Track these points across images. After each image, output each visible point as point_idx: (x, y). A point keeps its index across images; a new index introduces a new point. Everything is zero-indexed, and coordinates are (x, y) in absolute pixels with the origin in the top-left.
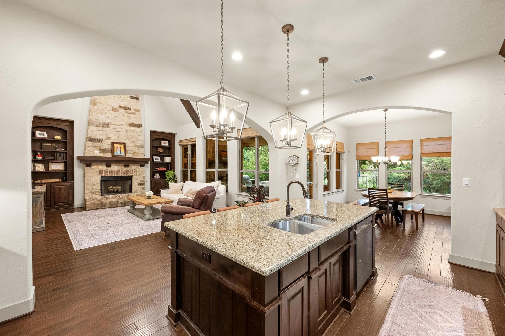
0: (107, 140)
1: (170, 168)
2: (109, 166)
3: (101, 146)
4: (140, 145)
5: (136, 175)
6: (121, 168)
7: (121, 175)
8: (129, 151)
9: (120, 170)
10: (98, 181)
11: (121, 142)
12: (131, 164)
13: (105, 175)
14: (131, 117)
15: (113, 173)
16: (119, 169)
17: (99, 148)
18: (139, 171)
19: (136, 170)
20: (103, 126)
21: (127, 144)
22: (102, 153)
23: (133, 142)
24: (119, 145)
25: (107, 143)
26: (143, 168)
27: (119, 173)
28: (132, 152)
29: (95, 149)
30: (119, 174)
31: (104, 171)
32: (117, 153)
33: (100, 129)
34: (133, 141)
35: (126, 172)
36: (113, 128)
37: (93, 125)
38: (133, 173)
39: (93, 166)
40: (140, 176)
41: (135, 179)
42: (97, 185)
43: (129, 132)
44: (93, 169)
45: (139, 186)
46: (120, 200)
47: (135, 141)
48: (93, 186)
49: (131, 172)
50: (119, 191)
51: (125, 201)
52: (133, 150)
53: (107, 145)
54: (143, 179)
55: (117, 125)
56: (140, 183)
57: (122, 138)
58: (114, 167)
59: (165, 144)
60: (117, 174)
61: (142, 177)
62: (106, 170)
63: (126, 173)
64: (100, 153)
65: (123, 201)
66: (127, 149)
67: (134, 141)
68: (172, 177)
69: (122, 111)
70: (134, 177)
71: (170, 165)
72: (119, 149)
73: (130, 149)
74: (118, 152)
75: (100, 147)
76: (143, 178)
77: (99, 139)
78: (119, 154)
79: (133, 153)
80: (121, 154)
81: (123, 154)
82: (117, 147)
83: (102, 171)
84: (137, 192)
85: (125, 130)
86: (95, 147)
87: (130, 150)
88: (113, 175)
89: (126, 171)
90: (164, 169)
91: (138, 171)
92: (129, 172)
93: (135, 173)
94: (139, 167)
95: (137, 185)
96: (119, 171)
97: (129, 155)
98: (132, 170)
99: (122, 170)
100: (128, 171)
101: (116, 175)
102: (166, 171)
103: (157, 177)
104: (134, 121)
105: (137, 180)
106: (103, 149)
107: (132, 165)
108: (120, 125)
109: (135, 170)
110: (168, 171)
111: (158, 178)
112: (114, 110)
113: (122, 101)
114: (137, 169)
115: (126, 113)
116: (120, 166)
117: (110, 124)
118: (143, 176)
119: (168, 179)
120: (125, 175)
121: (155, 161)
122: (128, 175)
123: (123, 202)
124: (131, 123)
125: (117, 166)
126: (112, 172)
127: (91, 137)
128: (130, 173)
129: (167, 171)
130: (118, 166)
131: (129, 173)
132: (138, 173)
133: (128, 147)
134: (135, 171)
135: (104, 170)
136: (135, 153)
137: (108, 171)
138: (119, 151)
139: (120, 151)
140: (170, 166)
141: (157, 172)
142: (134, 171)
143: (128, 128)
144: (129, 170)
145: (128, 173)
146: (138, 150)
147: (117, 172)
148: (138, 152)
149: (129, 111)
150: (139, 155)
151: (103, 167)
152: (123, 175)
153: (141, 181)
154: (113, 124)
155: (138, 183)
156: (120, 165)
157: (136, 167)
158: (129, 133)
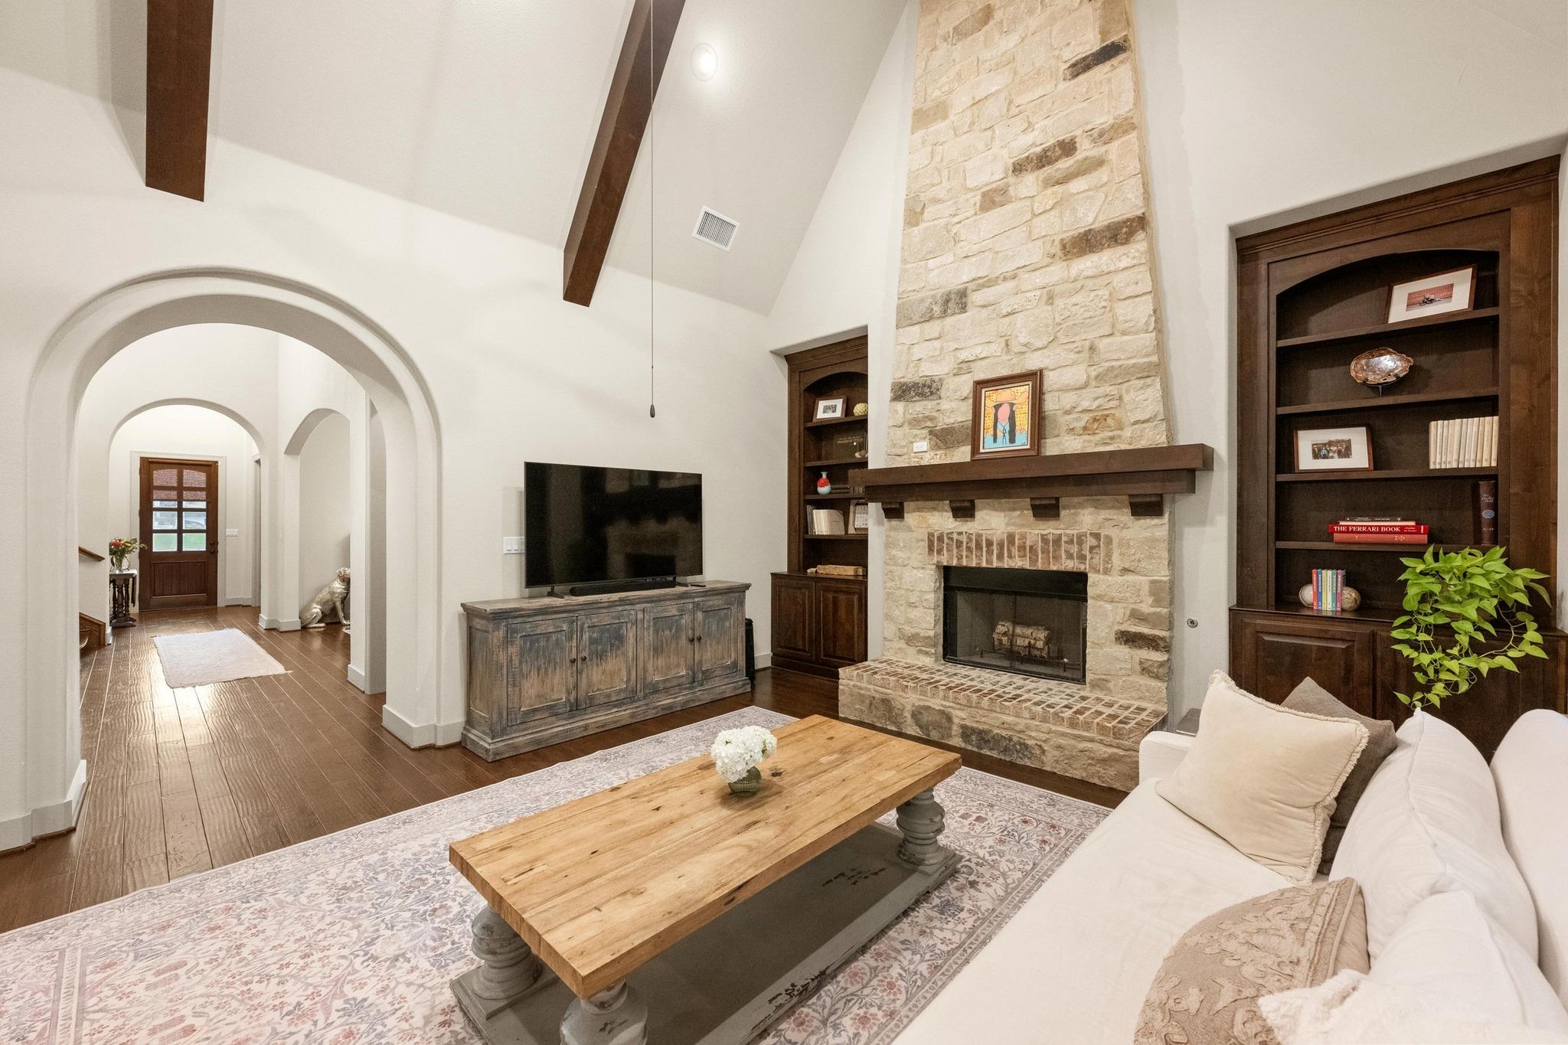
0: (957, 379)
1: (1495, 522)
2: (963, 511)
3: (935, 414)
4: (1134, 366)
5: (1106, 572)
6: (1022, 526)
7: (1019, 563)
8: (1063, 420)
9: (1017, 537)
10: (927, 588)
11: (1017, 371)
12: (1076, 500)
13: (952, 558)
14: (1074, 194)
15: (984, 553)
16: (1011, 529)
17: (929, 424)
18: (1124, 544)
19: (1107, 537)
20: (945, 311)
21: (1051, 380)
22: (939, 448)
23: (1085, 355)
24: (1005, 394)
25: (958, 393)
26: (1155, 521)
27: (1009, 551)
28: (1077, 420)
29: (916, 432)
30: (1010, 556)
31: (946, 539)
32: (995, 440)
33: (933, 328)
34: (1087, 344)
35: (1045, 551)
36: (984, 306)
37: (909, 322)
38: (1082, 558)
39: (909, 515)
40: (1130, 578)
41: (1099, 597)
42: (920, 609)
43: (1062, 295)
44: (910, 529)
45: (1124, 651)
46: (962, 714)
47: (1102, 345)
48: (910, 610)
49: (1075, 549)
50: (1038, 653)
51: (986, 727)
52: (1085, 404)
53: (954, 405)
54: (1150, 600)
55: (1005, 279)
56: (1133, 629)
57: (1024, 349)
58: (988, 518)
59: (1432, 301)
60: (1000, 557)
61: (1146, 588)
62: (955, 536)
63: (1043, 553)
64: (932, 449)
65: (975, 725)
66: (1050, 404)
67: (1092, 348)
68: (1473, 614)
69: (1030, 182)
70: (1096, 584)
71: (1495, 493)
72: (1005, 412)
73: (1068, 400)
74: (1000, 434)
75: (932, 419)
76: (1151, 593)
77: (928, 382)
78: (1002, 445)
79: (1085, 428)
80: (1012, 440)
81: (1023, 441)
82: (997, 407)
83: (940, 539)
84: (1111, 685)
85: (1038, 293)
86: (915, 422)
87: (1067, 413)
88: (984, 565)
89: (1044, 539)
90: (1403, 530)
91: (1120, 545)
92: (1059, 546)
93: (1099, 559)
94: (1125, 516)
95: (1113, 637)
96: (1011, 538)
97: (1062, 444)
98: (1081, 539)
99: (1023, 537)
100: (1057, 541)
101: (995, 564)
102: (1420, 555)
103: (1318, 595)
104: (1092, 215)
105: (1109, 607)
106: (942, 430)
107: (1081, 506)
108: (1014, 277)
109: (1097, 536)
110: (1436, 558)
111: (1328, 605)
112: (992, 199)
113: (1030, 127)
114: (1114, 533)
115: (1050, 182)
116: (1018, 513)
117: (971, 286)
118: (1153, 582)
119: (1414, 629)
120: (1040, 566)
121: (1306, 461)
122: (1054, 568)
123: (973, 730)
124: (1075, 233)
125: (1002, 514)
126: (979, 546)
127: (902, 380)
128: (1070, 556)
129: (1428, 556)
130: (1007, 513)
131: (1064, 555)
132: (1117, 561)
133: (1059, 390)
134: (1094, 542)
135: (948, 534)
136: (1098, 420)
137: (962, 542)
138: (1004, 425)
139: (1008, 429)
140: (1494, 507)
141: (1327, 560)
142: (1091, 541)
143: (1057, 272)
144: (1064, 539)
145: (1056, 558)
146: (1120, 398)
147: (1001, 545)
148: (1118, 413)
149: (1065, 164)
150: (1127, 432)
151: (942, 520)
152: (1028, 567)
153: (1137, 616)
154: (983, 286)
155: (1117, 628)
156: (1014, 509)
157: (1104, 514)
158: (1060, 303)
